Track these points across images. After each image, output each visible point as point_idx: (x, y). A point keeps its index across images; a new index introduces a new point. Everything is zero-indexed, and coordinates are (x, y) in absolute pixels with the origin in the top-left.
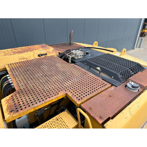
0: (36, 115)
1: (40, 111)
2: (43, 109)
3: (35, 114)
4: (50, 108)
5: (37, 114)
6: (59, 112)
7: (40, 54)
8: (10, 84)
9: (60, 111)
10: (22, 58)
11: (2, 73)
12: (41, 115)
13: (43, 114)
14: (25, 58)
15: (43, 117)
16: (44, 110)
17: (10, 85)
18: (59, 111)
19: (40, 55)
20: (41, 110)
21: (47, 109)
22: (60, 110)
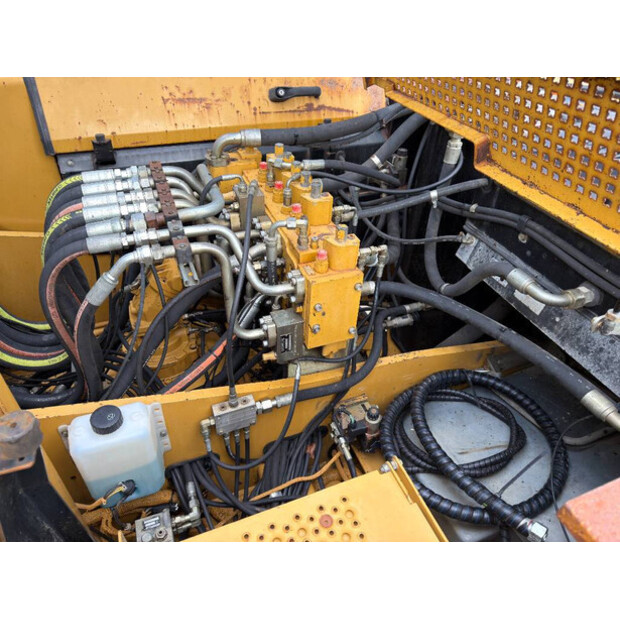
0: (205, 426)
1: (229, 410)
2: (252, 403)
3: (205, 422)
4: (292, 406)
5: (212, 422)
6: (337, 433)
7: (282, 85)
8: (82, 223)
9: (340, 428)
10: (179, 95)
11: (70, 163)
12: (232, 433)
13: (248, 428)
14: (198, 96)
15: (247, 442)
16: (254, 406)
17: (77, 231)
18: (333, 426)
19: (282, 93)
20: (240, 406)
21: (275, 407)
22: (345, 426)
